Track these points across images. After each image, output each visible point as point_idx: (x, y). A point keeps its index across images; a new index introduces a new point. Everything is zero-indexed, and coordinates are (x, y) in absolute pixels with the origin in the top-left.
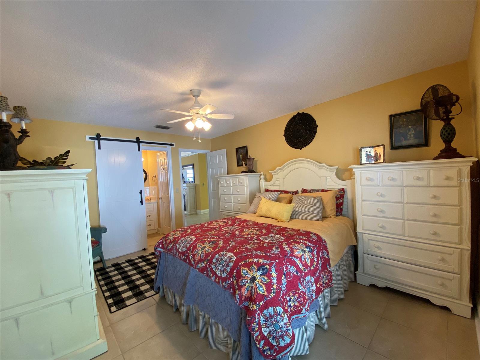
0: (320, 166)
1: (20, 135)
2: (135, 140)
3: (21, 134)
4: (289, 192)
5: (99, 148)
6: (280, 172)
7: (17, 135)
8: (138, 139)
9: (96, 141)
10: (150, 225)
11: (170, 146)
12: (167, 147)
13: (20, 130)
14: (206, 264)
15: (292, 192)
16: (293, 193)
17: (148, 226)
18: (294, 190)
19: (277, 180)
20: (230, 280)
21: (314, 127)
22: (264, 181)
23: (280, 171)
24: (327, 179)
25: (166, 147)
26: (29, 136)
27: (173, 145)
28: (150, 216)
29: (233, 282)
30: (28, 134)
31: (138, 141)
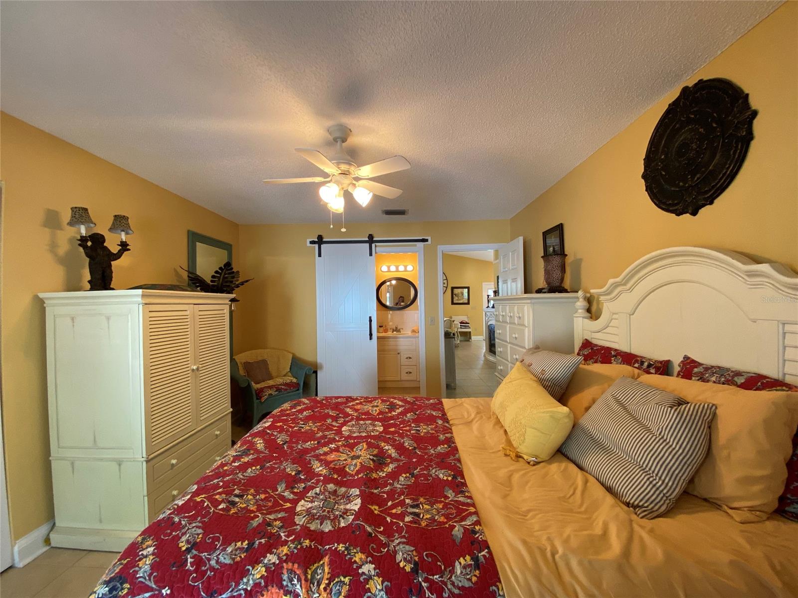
0: (751, 274)
1: (119, 249)
2: (367, 239)
3: (121, 248)
4: (637, 361)
5: (320, 255)
6: (620, 293)
7: (115, 249)
8: (371, 237)
9: (316, 246)
10: (410, 373)
11: (421, 244)
12: (418, 245)
13: (120, 244)
14: (320, 475)
15: (646, 364)
16: (649, 366)
17: (407, 373)
18: (660, 355)
19: (615, 316)
20: (288, 536)
21: (738, 122)
22: (583, 317)
23: (619, 289)
24: (784, 334)
25: (416, 245)
26: (129, 250)
27: (426, 240)
28: (410, 358)
29: (285, 543)
30: (128, 247)
31: (371, 240)
